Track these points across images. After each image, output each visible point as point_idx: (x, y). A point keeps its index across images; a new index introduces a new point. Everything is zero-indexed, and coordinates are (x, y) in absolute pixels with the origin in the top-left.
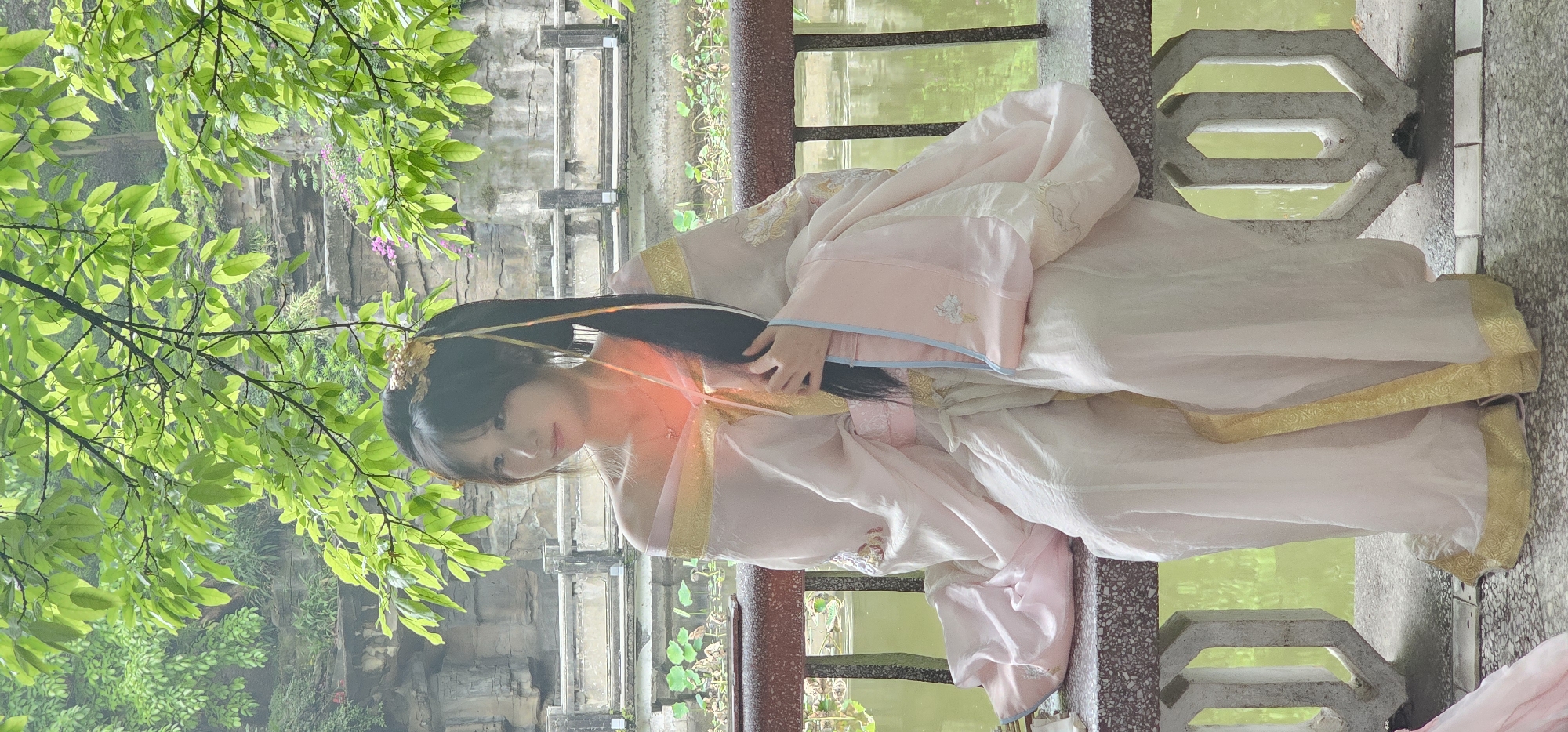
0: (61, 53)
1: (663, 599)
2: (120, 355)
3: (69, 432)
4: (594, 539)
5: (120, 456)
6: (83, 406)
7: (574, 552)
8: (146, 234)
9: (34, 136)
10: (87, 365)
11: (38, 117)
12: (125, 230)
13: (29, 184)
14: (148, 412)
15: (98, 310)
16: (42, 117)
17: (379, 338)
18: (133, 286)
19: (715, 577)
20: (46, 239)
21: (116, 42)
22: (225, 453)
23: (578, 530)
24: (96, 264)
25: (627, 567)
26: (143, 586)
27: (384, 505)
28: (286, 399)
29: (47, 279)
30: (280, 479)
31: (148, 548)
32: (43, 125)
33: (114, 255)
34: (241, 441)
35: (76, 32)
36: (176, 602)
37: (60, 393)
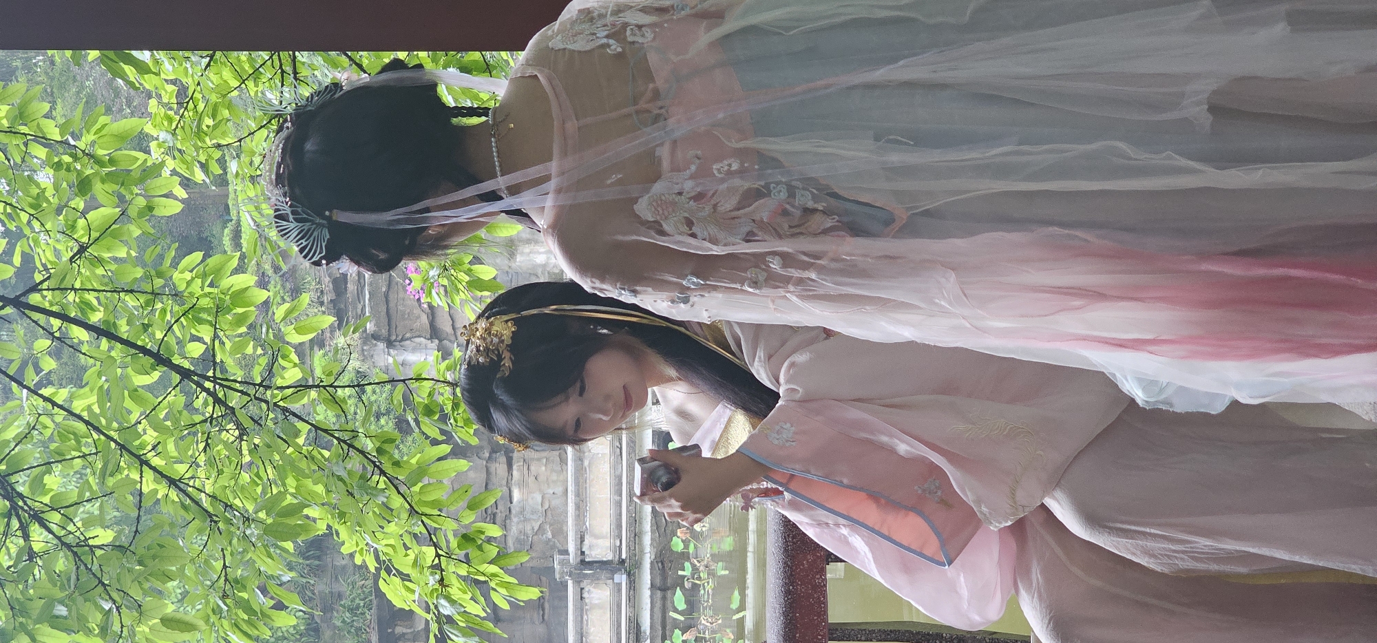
0: (157, 139)
1: (659, 602)
2: (203, 404)
3: (160, 473)
4: (600, 549)
5: (203, 495)
6: (171, 447)
7: (583, 562)
8: (228, 297)
9: (133, 211)
10: (175, 412)
11: (137, 194)
12: (210, 293)
13: (128, 253)
14: (227, 453)
15: (186, 364)
16: (140, 195)
17: (430, 391)
18: (217, 342)
19: (706, 584)
20: (142, 301)
21: (205, 128)
22: (294, 491)
23: (586, 542)
24: (185, 323)
25: (629, 575)
26: (222, 609)
27: (435, 540)
28: (350, 446)
29: (143, 337)
30: (342, 515)
31: (226, 575)
32: (141, 202)
33: (200, 315)
34: (309, 482)
35: (170, 120)
36: (249, 622)
37: (150, 436)
